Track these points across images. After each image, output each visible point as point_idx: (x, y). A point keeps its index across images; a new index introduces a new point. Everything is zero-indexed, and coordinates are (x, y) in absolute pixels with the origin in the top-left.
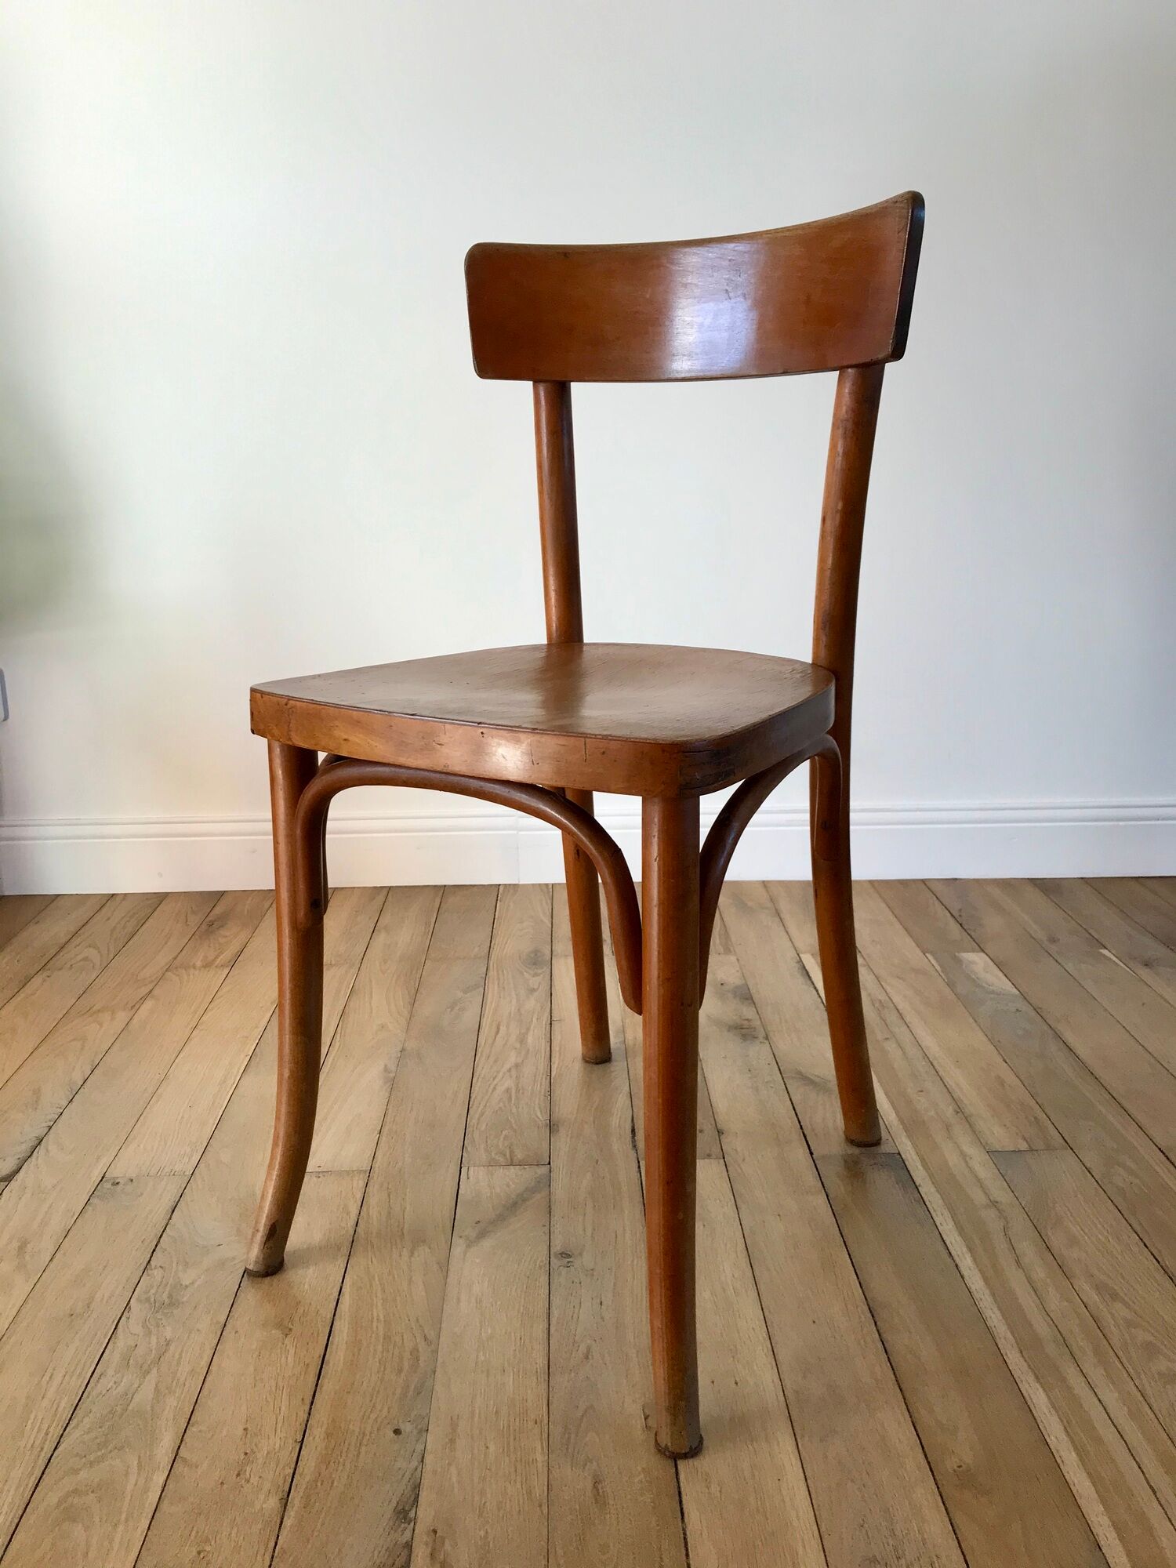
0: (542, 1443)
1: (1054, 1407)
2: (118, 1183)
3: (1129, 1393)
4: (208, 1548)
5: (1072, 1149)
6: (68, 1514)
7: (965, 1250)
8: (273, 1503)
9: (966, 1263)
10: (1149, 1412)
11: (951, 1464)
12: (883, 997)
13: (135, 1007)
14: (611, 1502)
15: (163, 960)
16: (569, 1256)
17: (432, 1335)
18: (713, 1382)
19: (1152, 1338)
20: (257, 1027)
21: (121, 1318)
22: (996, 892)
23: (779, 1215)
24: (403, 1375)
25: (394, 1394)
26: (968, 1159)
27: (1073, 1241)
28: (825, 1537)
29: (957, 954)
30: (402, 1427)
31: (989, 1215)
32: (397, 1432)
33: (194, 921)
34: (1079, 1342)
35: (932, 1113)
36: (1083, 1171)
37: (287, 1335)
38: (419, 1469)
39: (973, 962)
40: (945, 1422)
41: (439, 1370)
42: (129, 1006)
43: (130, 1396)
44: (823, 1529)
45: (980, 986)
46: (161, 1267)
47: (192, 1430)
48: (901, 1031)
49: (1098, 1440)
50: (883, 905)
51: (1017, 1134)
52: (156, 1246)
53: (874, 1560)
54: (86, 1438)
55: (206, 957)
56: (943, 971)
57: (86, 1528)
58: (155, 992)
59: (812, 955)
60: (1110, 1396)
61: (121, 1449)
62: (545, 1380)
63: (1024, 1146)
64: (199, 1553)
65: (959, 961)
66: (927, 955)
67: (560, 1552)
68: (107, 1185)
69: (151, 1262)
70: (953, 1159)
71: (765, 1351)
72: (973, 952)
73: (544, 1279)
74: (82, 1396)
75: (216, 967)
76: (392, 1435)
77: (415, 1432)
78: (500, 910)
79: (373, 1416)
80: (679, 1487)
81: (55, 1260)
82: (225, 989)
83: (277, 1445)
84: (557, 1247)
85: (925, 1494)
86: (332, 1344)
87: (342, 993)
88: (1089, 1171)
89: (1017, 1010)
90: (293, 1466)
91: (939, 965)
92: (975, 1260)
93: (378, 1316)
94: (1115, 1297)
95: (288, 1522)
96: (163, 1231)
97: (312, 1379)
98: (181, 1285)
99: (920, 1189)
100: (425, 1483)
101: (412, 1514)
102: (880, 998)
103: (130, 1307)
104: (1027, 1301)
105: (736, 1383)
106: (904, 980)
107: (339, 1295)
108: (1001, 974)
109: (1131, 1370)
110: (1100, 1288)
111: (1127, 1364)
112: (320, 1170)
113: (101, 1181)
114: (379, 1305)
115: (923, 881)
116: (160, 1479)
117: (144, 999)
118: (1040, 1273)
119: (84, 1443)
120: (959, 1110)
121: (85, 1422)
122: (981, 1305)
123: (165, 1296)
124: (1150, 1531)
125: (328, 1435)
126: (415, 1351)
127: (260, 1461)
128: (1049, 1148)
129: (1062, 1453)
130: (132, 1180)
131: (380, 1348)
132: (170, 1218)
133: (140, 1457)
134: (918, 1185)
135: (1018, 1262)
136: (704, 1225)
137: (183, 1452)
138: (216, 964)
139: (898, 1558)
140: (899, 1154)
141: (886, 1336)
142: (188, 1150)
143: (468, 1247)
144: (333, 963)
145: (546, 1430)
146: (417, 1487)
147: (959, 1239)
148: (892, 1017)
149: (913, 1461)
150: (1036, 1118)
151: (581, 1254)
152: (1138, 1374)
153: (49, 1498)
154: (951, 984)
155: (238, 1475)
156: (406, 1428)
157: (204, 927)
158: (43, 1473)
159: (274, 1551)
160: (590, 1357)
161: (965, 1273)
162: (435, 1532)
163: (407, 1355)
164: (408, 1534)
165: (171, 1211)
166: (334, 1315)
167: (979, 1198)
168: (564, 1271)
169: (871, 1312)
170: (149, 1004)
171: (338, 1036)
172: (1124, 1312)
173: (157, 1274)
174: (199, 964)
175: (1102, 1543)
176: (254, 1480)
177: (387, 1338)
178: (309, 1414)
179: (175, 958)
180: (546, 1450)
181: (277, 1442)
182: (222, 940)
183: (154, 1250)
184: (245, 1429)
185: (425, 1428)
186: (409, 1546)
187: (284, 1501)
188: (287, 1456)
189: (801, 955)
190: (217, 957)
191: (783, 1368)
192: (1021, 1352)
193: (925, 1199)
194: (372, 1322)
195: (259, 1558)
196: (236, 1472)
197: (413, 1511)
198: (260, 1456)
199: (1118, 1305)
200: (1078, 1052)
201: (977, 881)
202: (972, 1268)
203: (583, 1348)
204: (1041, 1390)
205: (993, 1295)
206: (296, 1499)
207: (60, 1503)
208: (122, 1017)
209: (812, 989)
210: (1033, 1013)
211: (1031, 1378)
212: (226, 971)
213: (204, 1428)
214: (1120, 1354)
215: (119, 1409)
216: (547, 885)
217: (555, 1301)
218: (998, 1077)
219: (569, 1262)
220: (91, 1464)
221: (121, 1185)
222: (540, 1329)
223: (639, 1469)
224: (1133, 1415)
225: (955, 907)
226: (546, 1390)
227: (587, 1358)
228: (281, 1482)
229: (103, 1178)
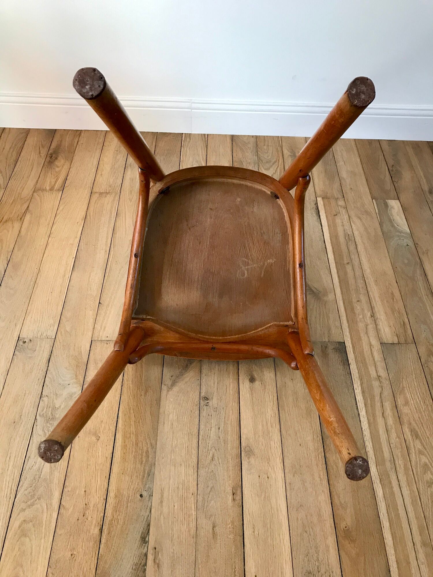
0: (194, 505)
1: (384, 497)
2: (25, 342)
3: (413, 491)
4: (75, 553)
5: (415, 344)
6: (23, 533)
7: (363, 405)
8: (97, 531)
9: (363, 413)
10: (419, 503)
11: (343, 525)
12: (350, 233)
13: (21, 219)
14: (219, 538)
15: (31, 184)
16: (208, 399)
17: (153, 442)
18: (259, 476)
19: (427, 461)
20: (76, 237)
21: (34, 425)
22: (410, 151)
23: (292, 379)
24: (143, 465)
25: (140, 475)
26: (372, 347)
27: (407, 403)
28: (294, 559)
29: (387, 200)
30: (143, 494)
31: (376, 384)
32: (141, 496)
33: (44, 152)
34: (400, 463)
35: (361, 317)
36: (418, 359)
37: (98, 440)
38: (150, 516)
39: (392, 207)
40: (343, 503)
41: (156, 463)
42: (19, 218)
43: (41, 470)
44: (293, 556)
45: (393, 226)
46: (47, 396)
47: (65, 490)
48: (354, 257)
49: (398, 515)
50: (359, 160)
51: (395, 332)
52: (44, 383)
53: (310, 573)
54: (26, 492)
55: (50, 182)
56: (379, 214)
57: (30, 540)
58: (30, 208)
59: (323, 198)
60: (406, 492)
61: (39, 499)
62: (196, 471)
63: (396, 341)
64: (72, 555)
65: (386, 205)
66: (374, 200)
67: (200, 561)
68: (21, 343)
69: (43, 392)
70: (366, 347)
71: (280, 459)
72: (394, 199)
73: (197, 412)
74: (23, 469)
75: (56, 190)
76: (139, 497)
77: (148, 497)
78: (183, 155)
79: (132, 487)
80: (243, 531)
81: (5, 388)
82: (61, 208)
83: (97, 501)
84: (203, 394)
85: (331, 541)
86: (116, 447)
87: (113, 214)
88: (420, 358)
89: (407, 245)
90: (104, 512)
91: (378, 209)
92: (366, 412)
93: (133, 431)
94: (417, 436)
95: (103, 541)
96: (46, 374)
97: (109, 466)
98: (56, 407)
99: (350, 366)
100: (152, 524)
101: (147, 539)
102: (349, 233)
103: (37, 419)
104: (383, 436)
105: (268, 478)
106: (361, 220)
107: (117, 418)
108: (404, 217)
109: (416, 479)
110: (413, 431)
111: (416, 476)
112: (108, 339)
113: (18, 339)
114: (133, 425)
115: (379, 141)
116: (55, 515)
117: (25, 213)
118: (390, 421)
119: (25, 494)
120: (373, 316)
121: (25, 484)
122: (365, 439)
123: (50, 413)
124: (408, 563)
125: (116, 496)
126: (147, 452)
127: (91, 509)
128: (406, 343)
129: (384, 522)
130: (31, 340)
131: (134, 450)
132: (48, 366)
133: (47, 504)
134: (350, 363)
135: (383, 414)
136: (262, 383)
137: (62, 503)
138: (55, 189)
139: (319, 572)
140: (344, 343)
141: (327, 455)
142: (52, 322)
143: (168, 391)
144: (108, 191)
145: (196, 499)
146: (149, 525)
147: (362, 398)
148: (352, 248)
149: (329, 523)
150: (404, 322)
151: (212, 398)
152: (419, 481)
153: (15, 524)
154: (381, 224)
155: (84, 516)
156: (145, 494)
157: (48, 158)
158: (12, 511)
159: (98, 556)
160: (214, 460)
161: (362, 419)
162: (155, 548)
163: (144, 454)
164: (146, 548)
165: (48, 361)
166: (116, 430)
167: (373, 374)
168: (205, 407)
169: (322, 440)
170: (28, 217)
171: (112, 246)
172: (419, 446)
173: (45, 399)
174: (48, 188)
175: (391, 569)
176: (89, 519)
177: (137, 444)
178: (108, 485)
179: (37, 182)
180: (196, 509)
181: (96, 499)
182: (57, 169)
183: (43, 386)
184: (85, 491)
185: (151, 495)
186: (146, 555)
187: (101, 530)
188: (101, 507)
189: (317, 198)
190: (56, 182)
191: (286, 471)
192: (377, 466)
193: (352, 373)
194: (131, 434)
195: (93, 558)
196: (83, 514)
197: (148, 537)
198: (91, 505)
199: (417, 442)
200: (429, 278)
201: (403, 142)
202: (365, 417)
203: (211, 455)
204: (381, 487)
205: (371, 433)
206: (105, 528)
207: (19, 527)
208: (17, 225)
209: (320, 225)
210: (413, 247)
211: (378, 481)
212: (61, 193)
213: (70, 490)
214: (414, 469)
215: (37, 476)
216: (205, 135)
217: (202, 427)
218: (392, 294)
219: (207, 403)
220: (29, 506)
221: (26, 344)
222: (195, 441)
223: (230, 521)
224: (413, 503)
225: (391, 162)
226: (197, 477)
227: (213, 460)
228: (99, 520)
229: (19, 337)
